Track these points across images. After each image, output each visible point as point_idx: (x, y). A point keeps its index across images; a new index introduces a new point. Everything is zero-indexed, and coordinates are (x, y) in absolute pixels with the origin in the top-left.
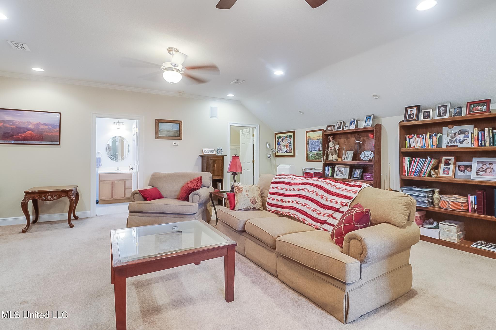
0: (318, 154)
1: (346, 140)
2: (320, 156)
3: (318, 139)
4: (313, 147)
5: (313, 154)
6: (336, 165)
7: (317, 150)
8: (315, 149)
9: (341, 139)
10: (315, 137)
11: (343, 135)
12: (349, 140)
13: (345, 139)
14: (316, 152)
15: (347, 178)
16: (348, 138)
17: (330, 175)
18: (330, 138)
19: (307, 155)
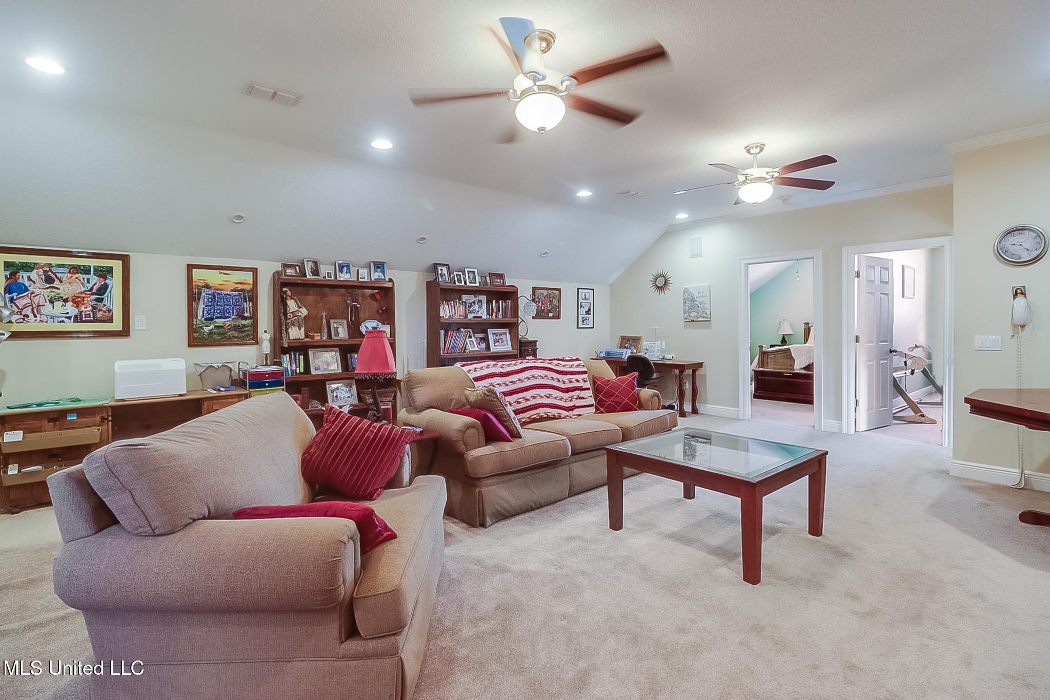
0: (235, 326)
1: (320, 299)
2: (244, 331)
3: (238, 291)
4: (219, 309)
5: (215, 326)
6: (309, 350)
7: (233, 317)
8: (224, 314)
9: (308, 297)
10: (224, 283)
11: (312, 288)
12: (327, 298)
13: (318, 298)
14: (230, 321)
15: (341, 371)
16: (323, 296)
17: (298, 372)
18: (286, 291)
19: (191, 329)
